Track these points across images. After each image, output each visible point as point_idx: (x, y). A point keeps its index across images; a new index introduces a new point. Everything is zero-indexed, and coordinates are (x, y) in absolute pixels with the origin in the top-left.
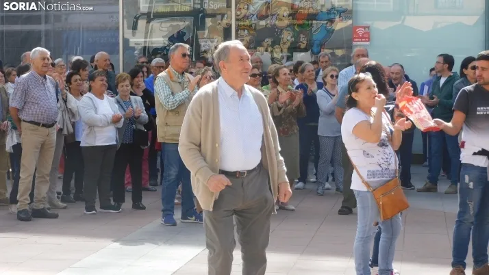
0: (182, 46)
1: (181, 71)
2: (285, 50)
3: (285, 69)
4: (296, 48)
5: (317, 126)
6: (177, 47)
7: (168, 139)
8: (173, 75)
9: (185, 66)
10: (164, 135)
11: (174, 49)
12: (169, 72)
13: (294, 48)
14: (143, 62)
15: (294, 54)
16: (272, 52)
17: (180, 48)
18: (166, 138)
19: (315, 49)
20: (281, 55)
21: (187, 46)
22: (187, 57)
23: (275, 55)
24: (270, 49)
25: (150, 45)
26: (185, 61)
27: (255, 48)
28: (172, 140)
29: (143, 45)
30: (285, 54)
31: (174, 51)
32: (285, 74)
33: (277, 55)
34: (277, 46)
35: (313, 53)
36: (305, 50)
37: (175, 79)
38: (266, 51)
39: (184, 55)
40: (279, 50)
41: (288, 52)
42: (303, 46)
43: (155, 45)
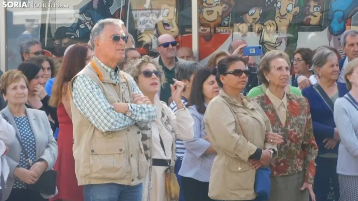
0: (110, 23)
1: (114, 65)
2: (283, 28)
3: (280, 60)
4: (302, 24)
5: (337, 159)
6: (103, 25)
7: (96, 178)
8: (102, 72)
9: (120, 56)
10: (88, 171)
11: (98, 30)
12: (94, 67)
13: (299, 24)
14: (37, 53)
15: (300, 34)
16: (260, 32)
17: (107, 27)
18: (94, 175)
19: (336, 27)
20: (276, 36)
21: (120, 22)
22: (122, 42)
23: (266, 38)
24: (257, 27)
25: (52, 22)
26: (119, 47)
27: (232, 26)
28: (102, 179)
29: (40, 22)
30: (284, 34)
31: (99, 34)
32: (280, 68)
33: (270, 37)
34: (270, 22)
35: (331, 33)
36: (318, 28)
37: (107, 78)
38: (251, 29)
39: (116, 38)
40: (273, 29)
41: (288, 31)
42: (314, 21)
43: (59, 22)
